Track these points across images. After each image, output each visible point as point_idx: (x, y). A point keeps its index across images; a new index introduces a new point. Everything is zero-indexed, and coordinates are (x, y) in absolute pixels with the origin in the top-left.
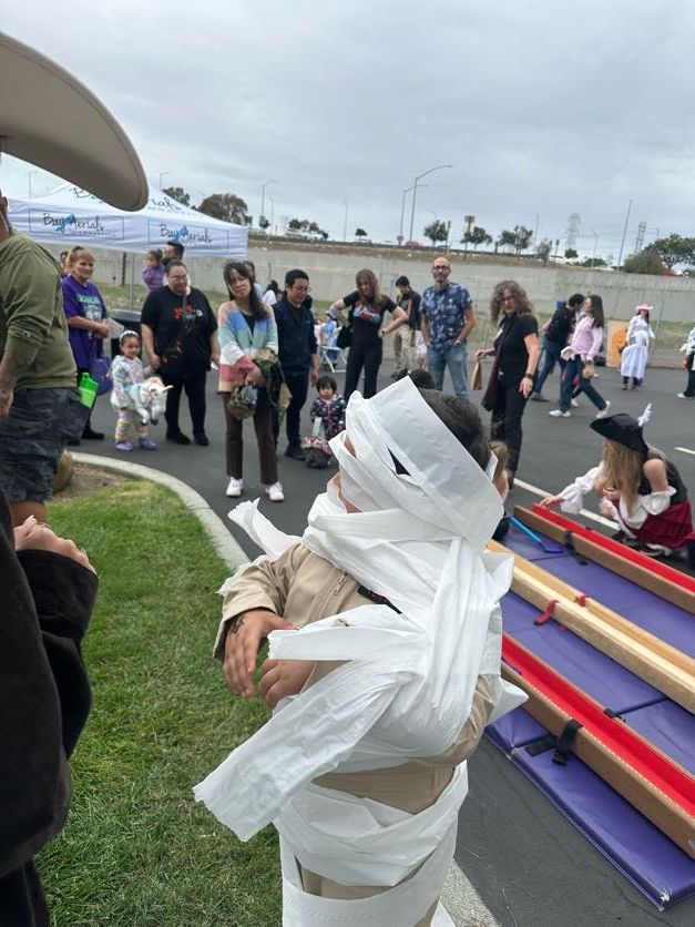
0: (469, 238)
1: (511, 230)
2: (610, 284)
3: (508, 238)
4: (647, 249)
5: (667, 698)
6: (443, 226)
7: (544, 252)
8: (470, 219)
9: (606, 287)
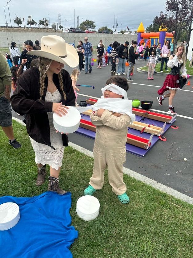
0: (29, 23)
1: (42, 20)
2: (75, 36)
3: (41, 23)
4: (81, 24)
5: (130, 128)
6: (20, 19)
7: (54, 27)
8: (30, 17)
9: (75, 37)
